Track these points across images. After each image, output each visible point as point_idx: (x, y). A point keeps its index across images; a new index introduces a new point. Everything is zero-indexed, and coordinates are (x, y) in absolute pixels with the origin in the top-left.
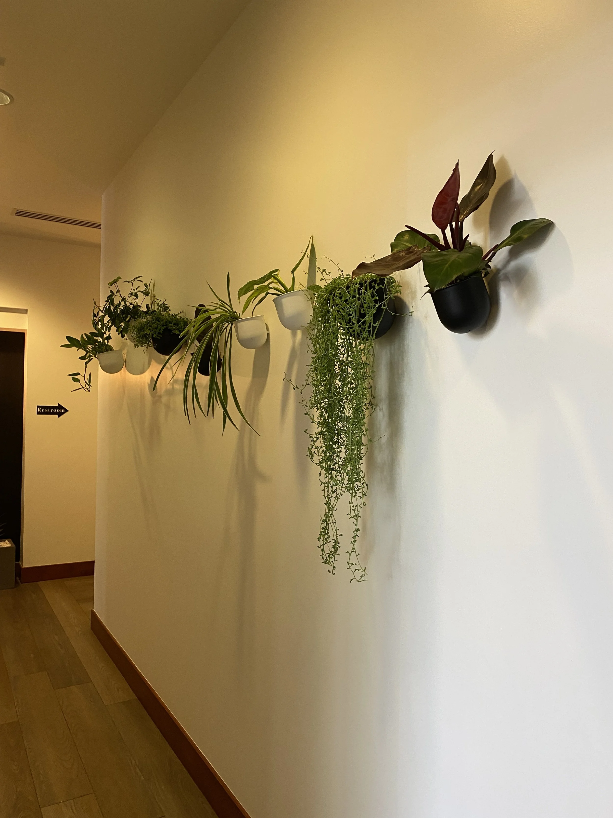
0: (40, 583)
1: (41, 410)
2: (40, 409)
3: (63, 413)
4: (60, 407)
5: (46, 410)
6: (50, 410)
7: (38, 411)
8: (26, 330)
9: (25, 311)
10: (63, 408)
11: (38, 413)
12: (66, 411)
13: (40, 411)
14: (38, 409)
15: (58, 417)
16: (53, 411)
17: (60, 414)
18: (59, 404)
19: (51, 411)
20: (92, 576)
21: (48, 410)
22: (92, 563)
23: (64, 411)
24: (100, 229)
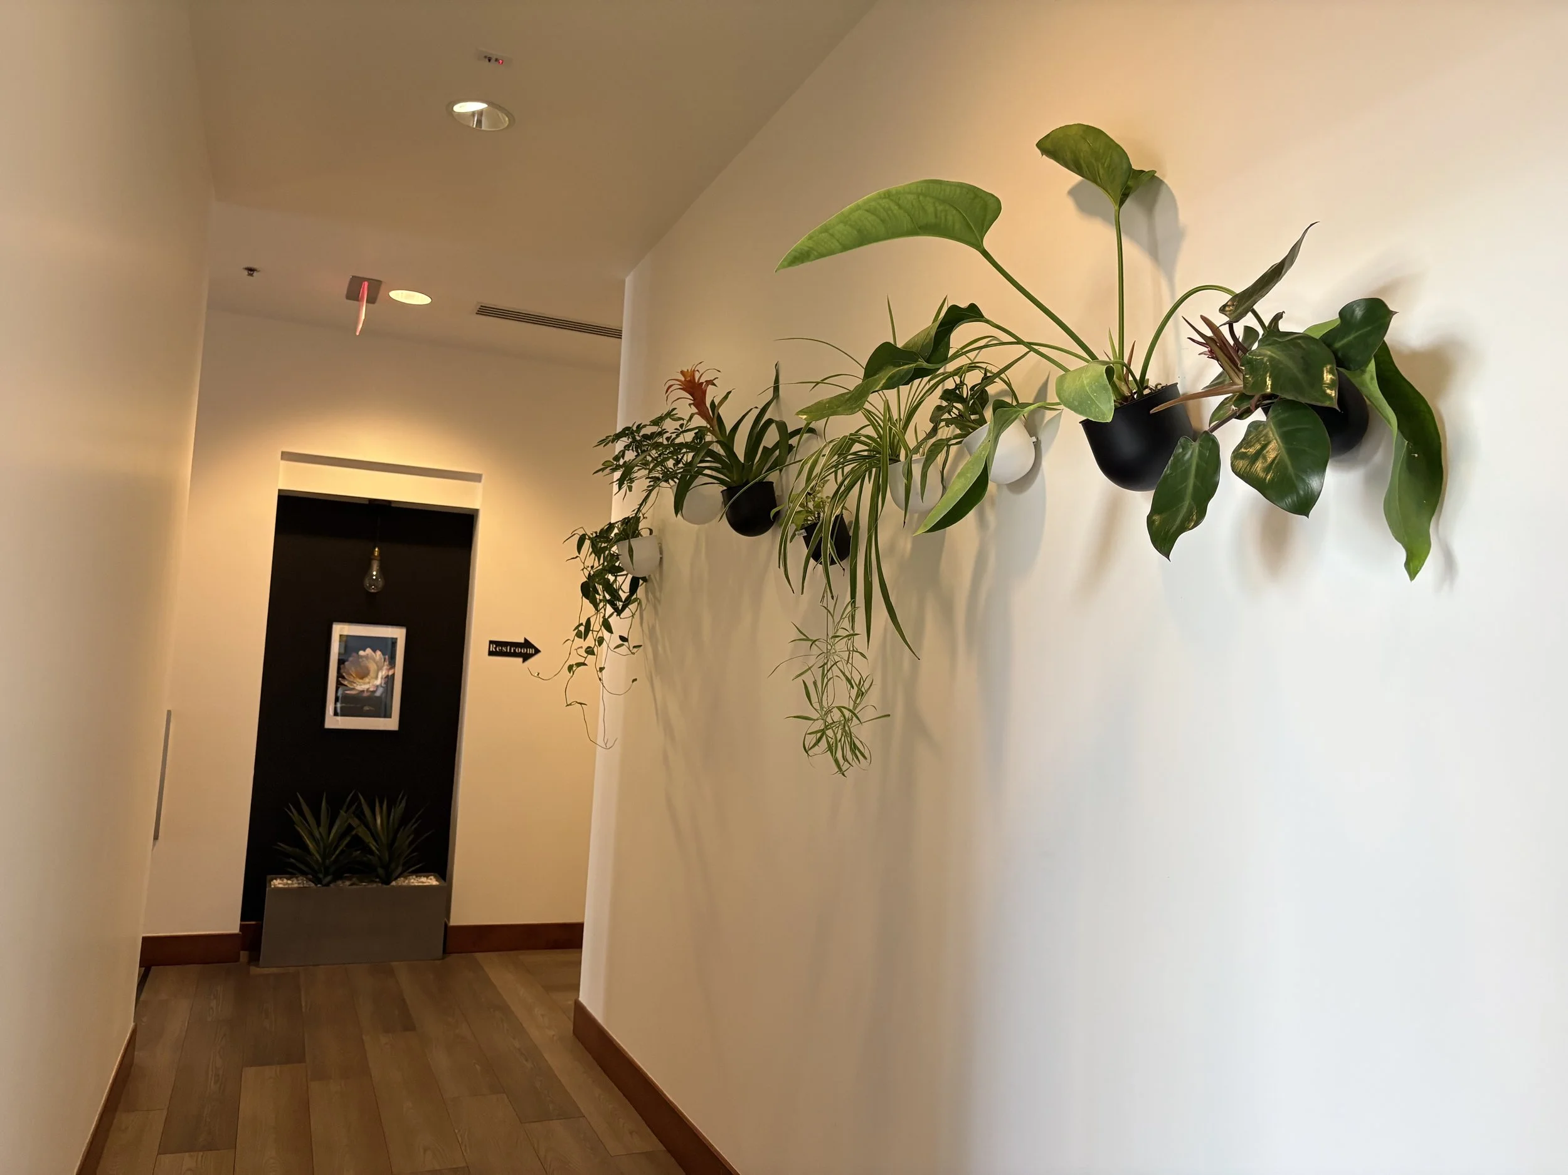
0: (479, 956)
1: (495, 648)
2: (494, 646)
3: (531, 655)
4: (527, 644)
5: (503, 649)
6: (510, 649)
7: (491, 650)
8: (477, 511)
9: (476, 478)
10: (532, 646)
11: (491, 653)
12: (537, 651)
13: (494, 650)
14: (491, 646)
15: (524, 661)
16: (514, 650)
17: (526, 657)
18: (525, 639)
19: (512, 651)
20: (579, 950)
21: (507, 649)
22: (579, 927)
23: (533, 652)
24: (620, 339)
